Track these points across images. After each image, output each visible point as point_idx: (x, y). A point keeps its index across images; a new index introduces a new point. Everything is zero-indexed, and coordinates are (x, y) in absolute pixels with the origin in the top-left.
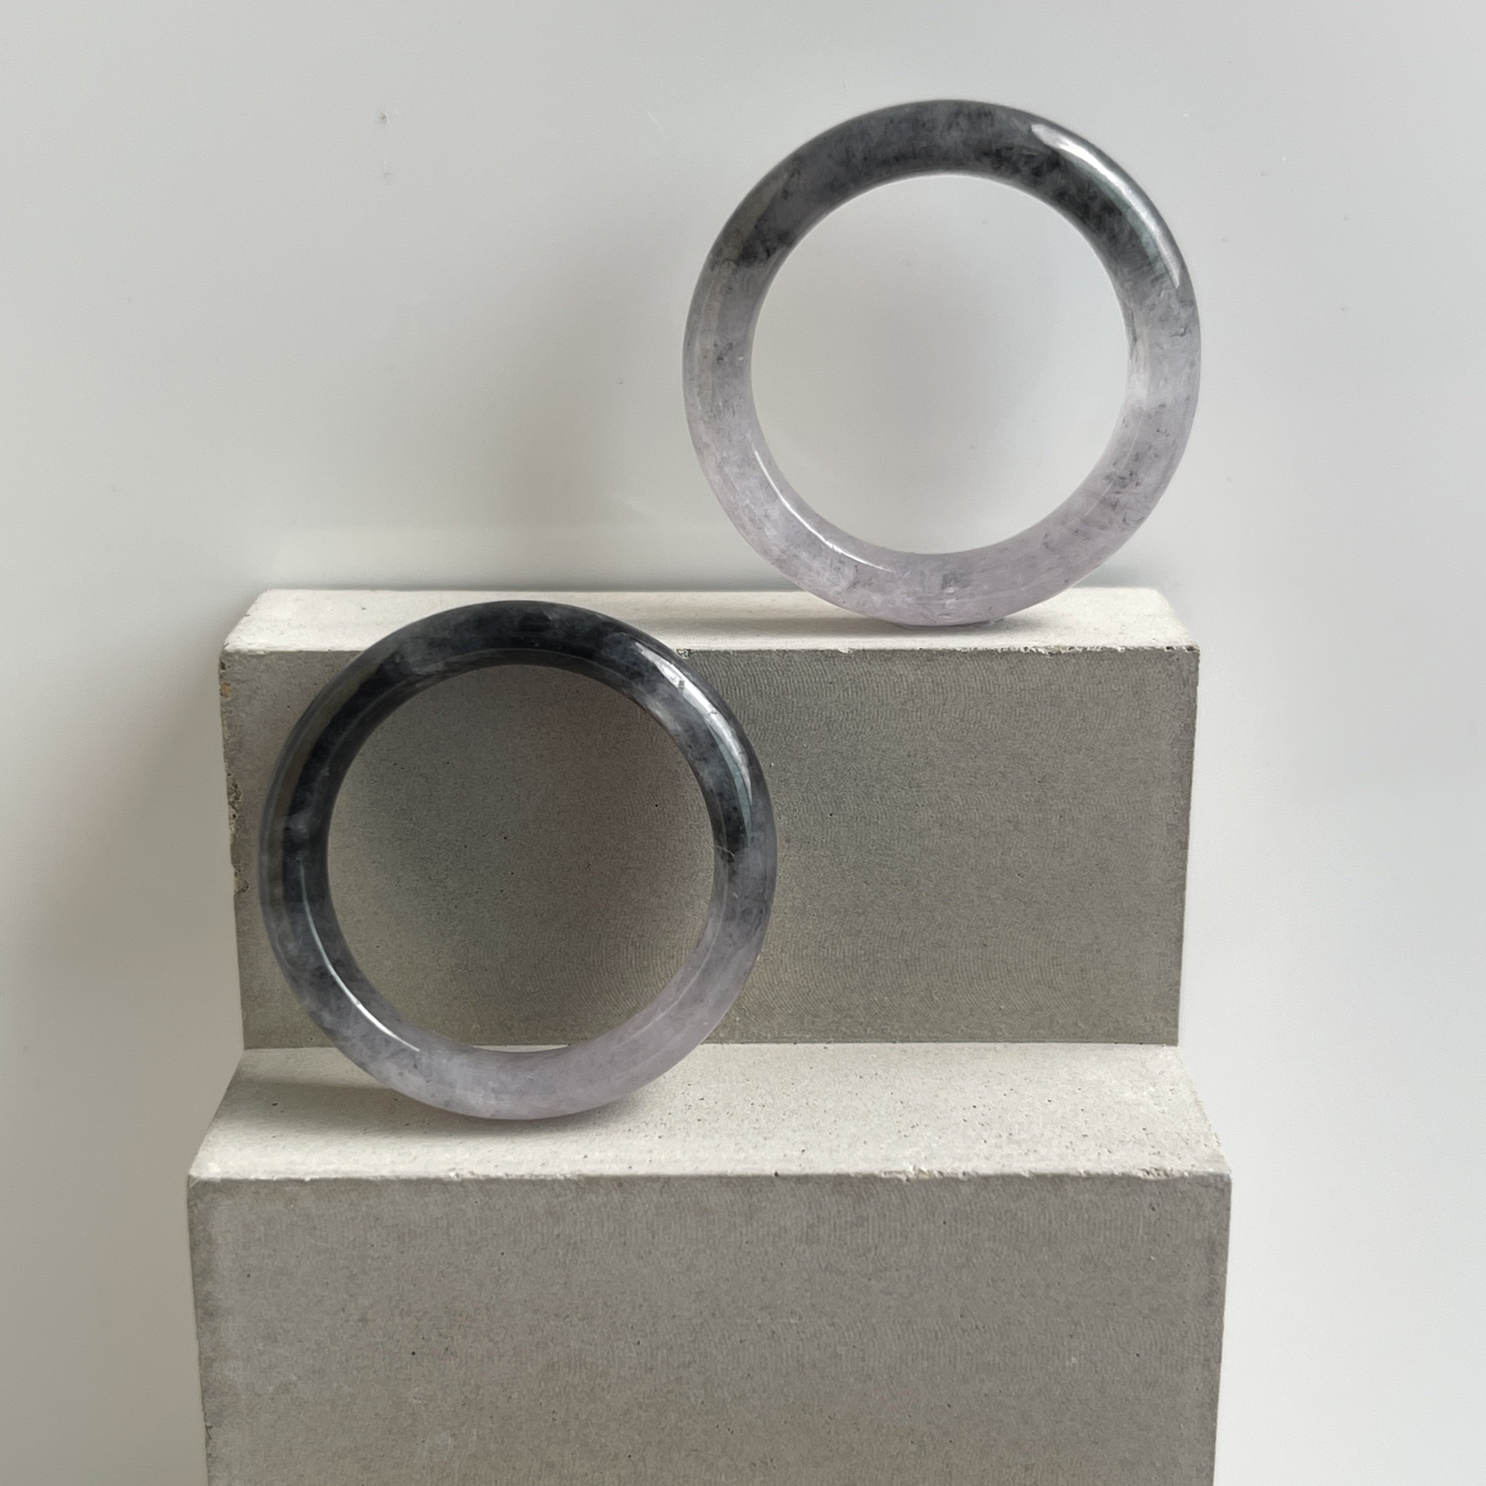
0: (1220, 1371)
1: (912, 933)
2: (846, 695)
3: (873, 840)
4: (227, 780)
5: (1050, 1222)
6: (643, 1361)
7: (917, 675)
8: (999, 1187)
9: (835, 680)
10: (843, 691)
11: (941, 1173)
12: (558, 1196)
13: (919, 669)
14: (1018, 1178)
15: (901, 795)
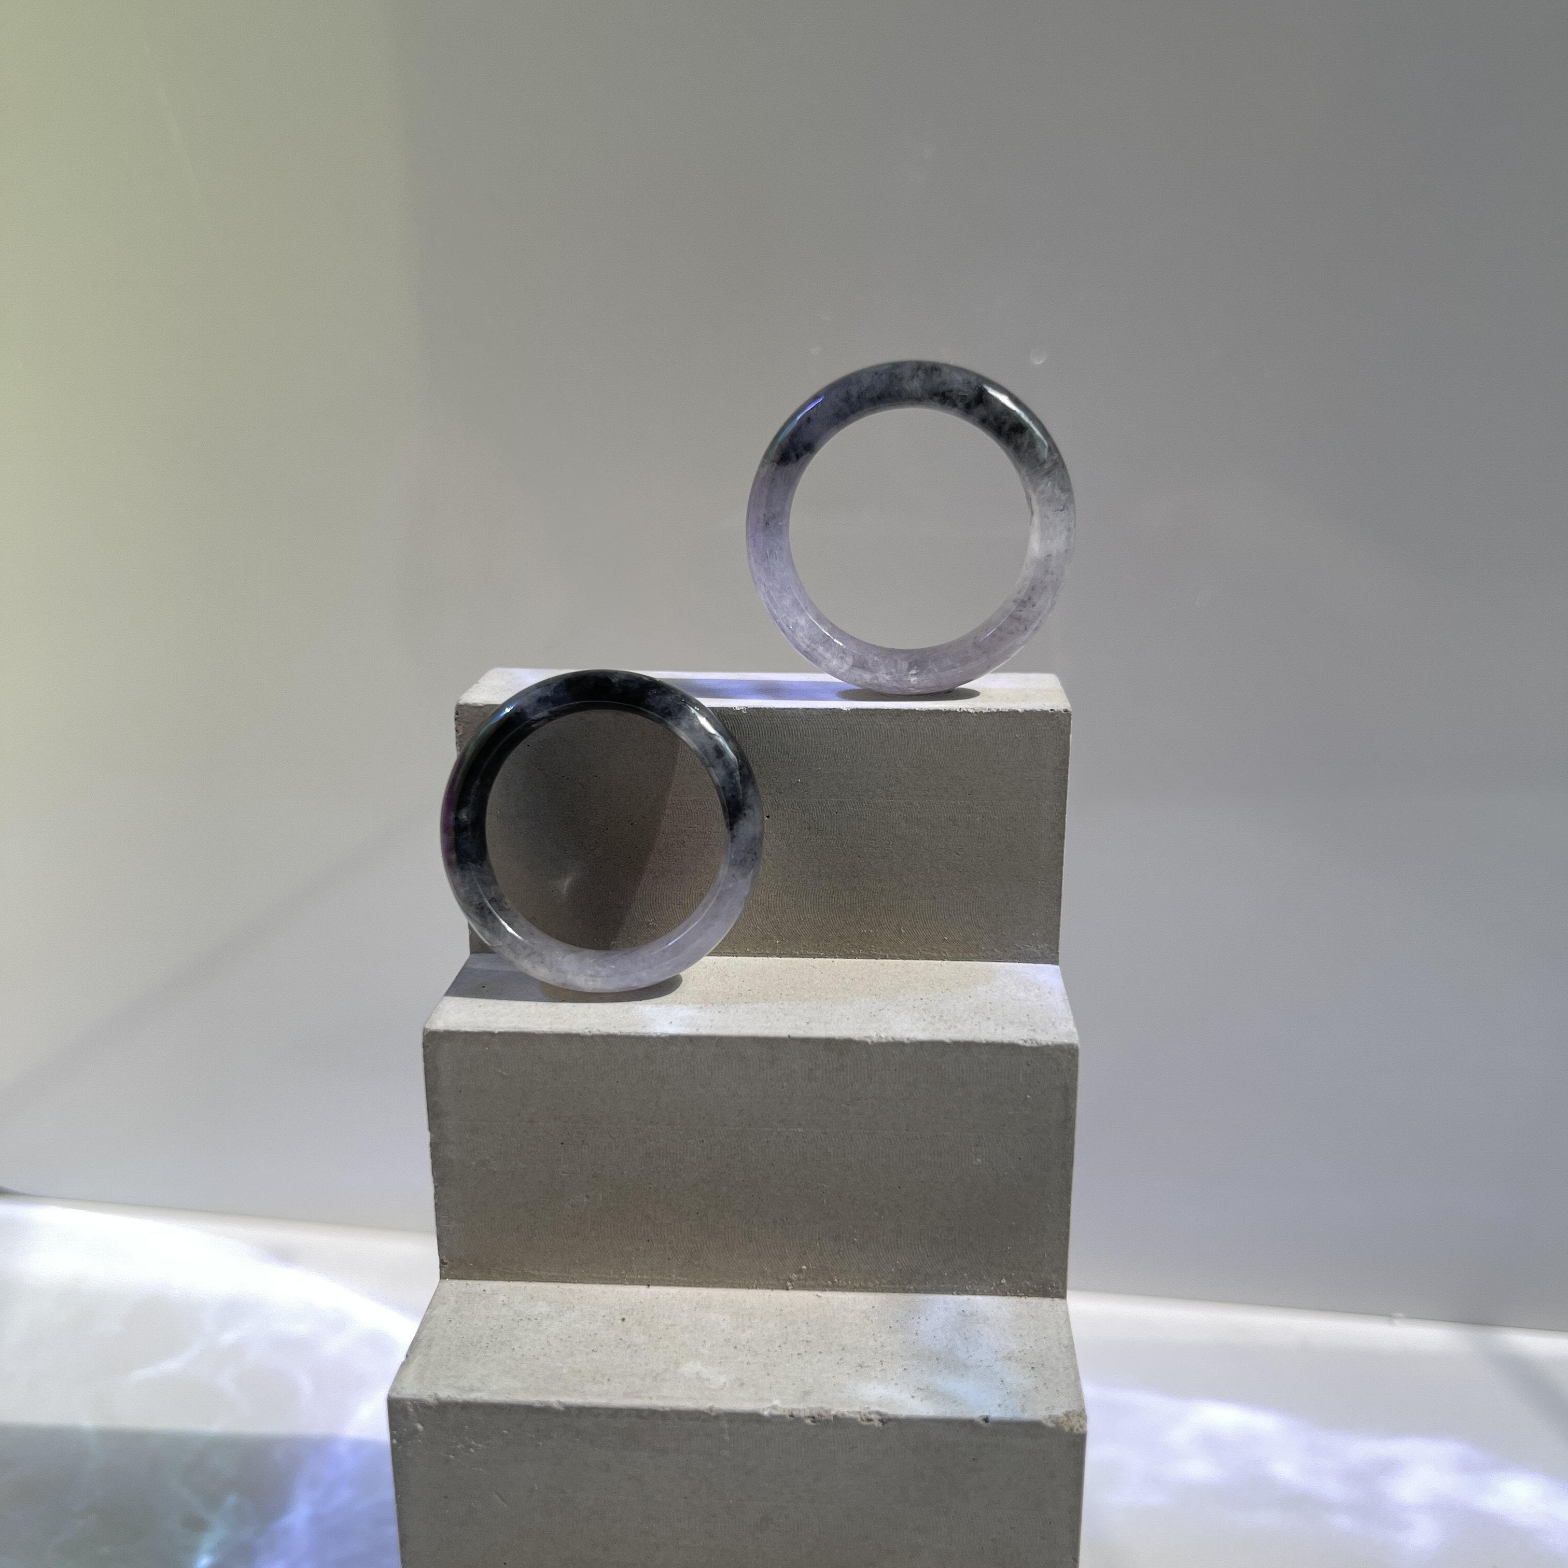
0: (1072, 1171)
1: (888, 890)
2: (846, 737)
3: (863, 829)
6: (705, 1153)
7: (891, 725)
8: (930, 1049)
9: (839, 727)
10: (844, 734)
11: (894, 1039)
13: (892, 721)
14: (943, 1043)
15: (881, 802)
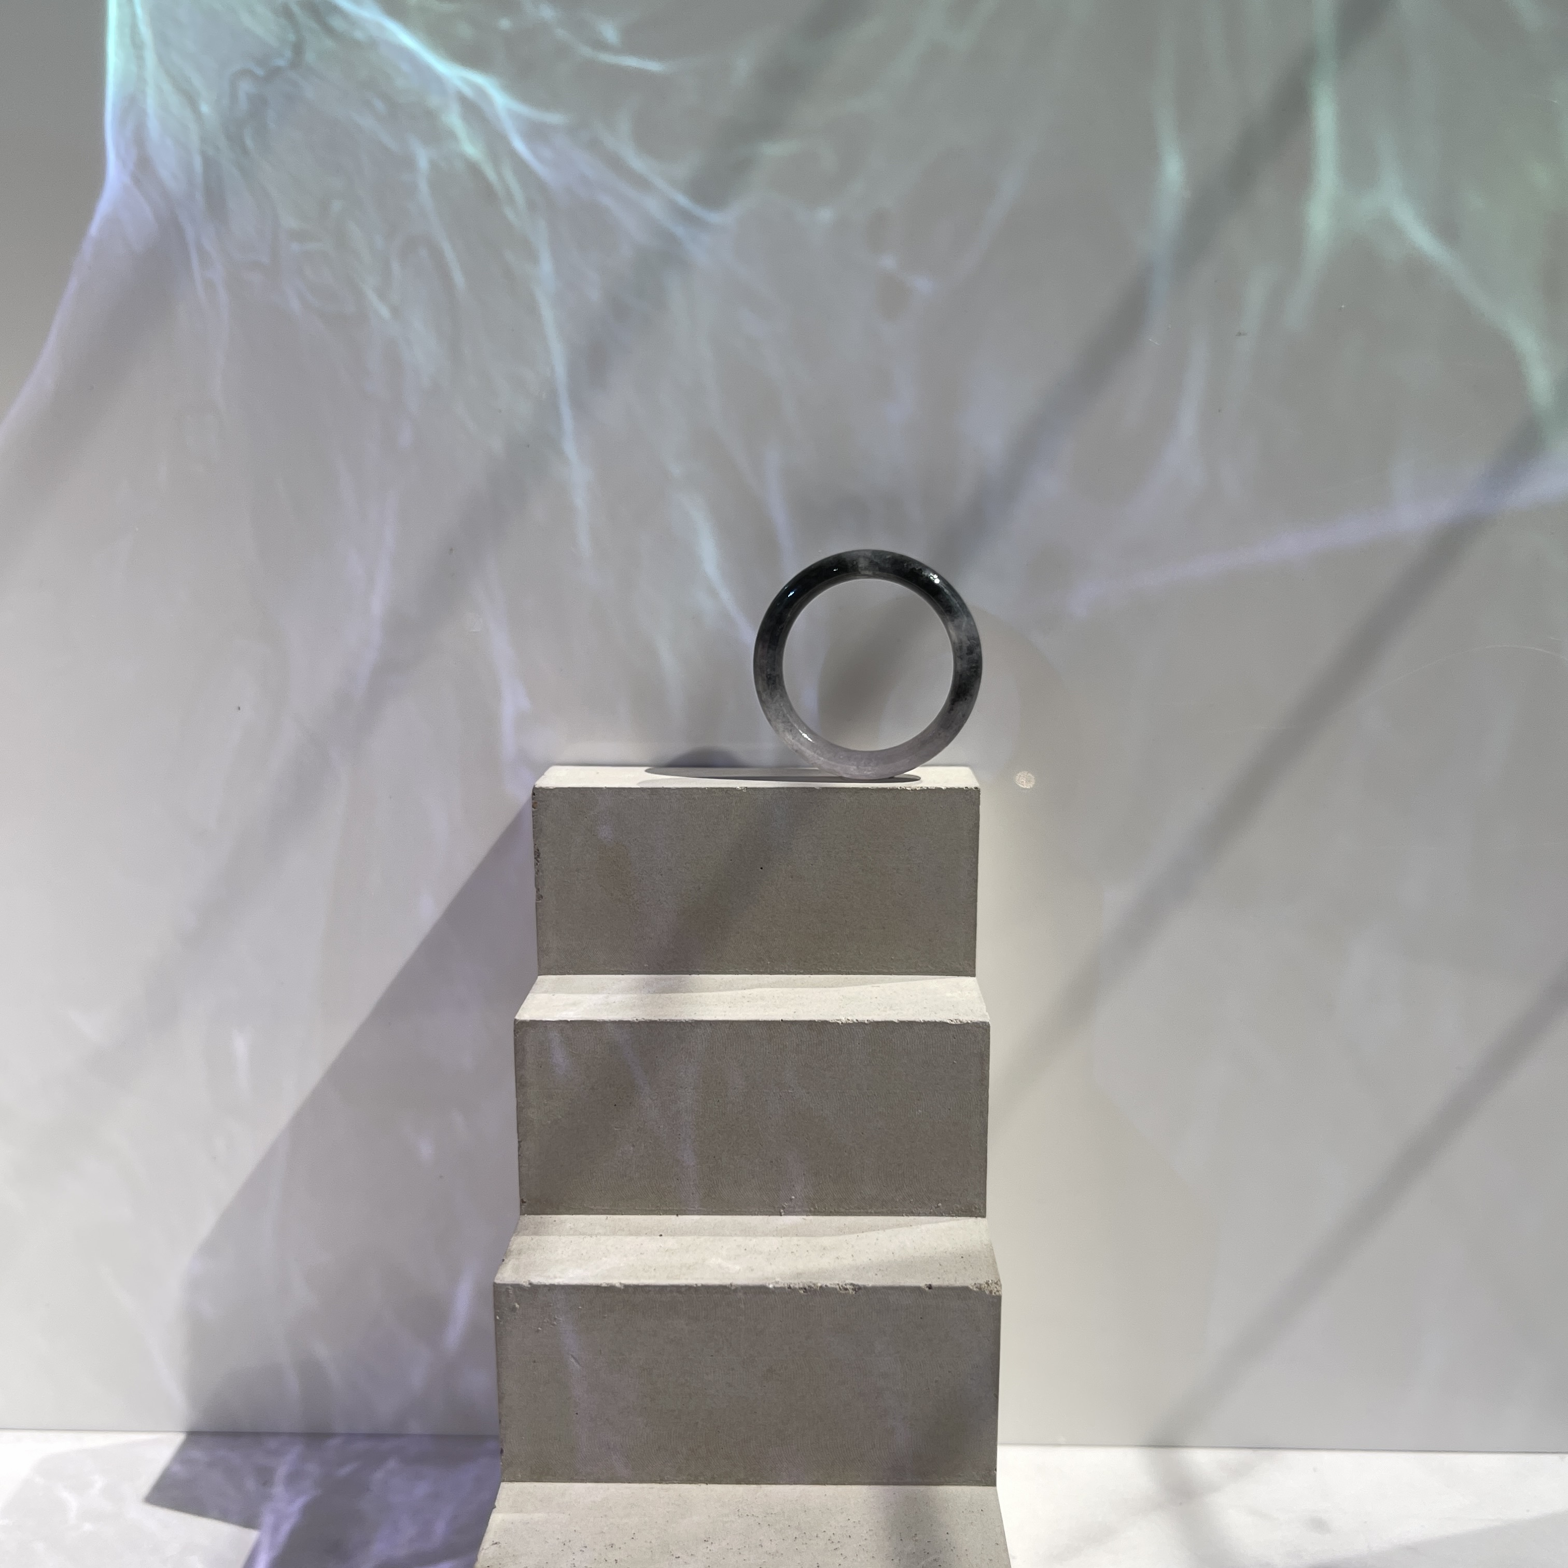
4: (534, 847)
5: (907, 1044)
6: (721, 1110)
8: (884, 1027)
11: (857, 1020)
12: (682, 1030)
14: (892, 1022)
15: (844, 856)
